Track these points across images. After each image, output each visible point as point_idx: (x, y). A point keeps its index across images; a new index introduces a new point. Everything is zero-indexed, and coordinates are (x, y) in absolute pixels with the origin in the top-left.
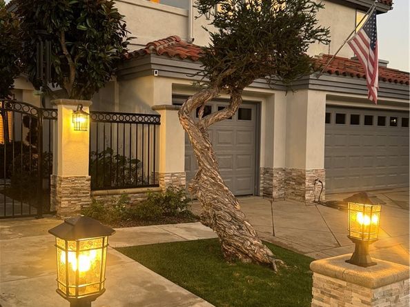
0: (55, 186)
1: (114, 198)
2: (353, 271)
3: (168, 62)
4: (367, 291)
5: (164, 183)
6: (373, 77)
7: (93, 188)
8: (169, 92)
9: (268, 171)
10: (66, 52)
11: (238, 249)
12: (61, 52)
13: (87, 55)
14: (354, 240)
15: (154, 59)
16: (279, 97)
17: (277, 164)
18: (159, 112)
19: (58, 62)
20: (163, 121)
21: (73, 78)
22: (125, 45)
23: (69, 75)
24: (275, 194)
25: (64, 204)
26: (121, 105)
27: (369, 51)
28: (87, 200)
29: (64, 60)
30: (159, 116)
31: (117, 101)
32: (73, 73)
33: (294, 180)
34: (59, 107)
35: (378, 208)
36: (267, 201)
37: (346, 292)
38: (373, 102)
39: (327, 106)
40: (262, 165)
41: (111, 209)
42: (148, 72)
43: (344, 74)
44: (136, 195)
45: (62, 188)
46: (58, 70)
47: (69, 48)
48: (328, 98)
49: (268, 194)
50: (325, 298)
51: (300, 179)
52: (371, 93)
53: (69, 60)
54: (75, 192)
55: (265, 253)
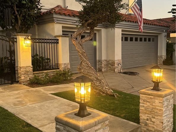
0: (17, 71)
1: (42, 75)
2: (155, 92)
3: (60, 17)
4: (161, 98)
5: (62, 68)
6: (141, 22)
7: (34, 70)
8: (61, 29)
9: (100, 61)
10: (16, 13)
11: (100, 90)
12: (15, 13)
13: (26, 14)
14: (154, 82)
15: (55, 16)
16: (103, 31)
17: (104, 58)
18: (58, 38)
19: (13, 17)
20: (60, 42)
21: (19, 24)
22: (40, 9)
23: (18, 23)
24: (103, 70)
25: (23, 78)
26: (38, 35)
27: (139, 12)
28: (31, 76)
29: (16, 17)
30: (58, 40)
31: (37, 34)
32: (20, 22)
33: (111, 64)
34: (17, 37)
35: (162, 70)
36: (101, 73)
37: (153, 100)
38: (141, 32)
39: (122, 34)
40: (97, 59)
41: (42, 79)
42: (52, 21)
43: (128, 21)
44: (51, 73)
45: (21, 71)
46: (13, 21)
47: (18, 11)
48: (122, 31)
49: (100, 70)
50: (145, 103)
51: (113, 64)
52: (140, 28)
53: (18, 16)
54: (26, 73)
55: (110, 91)
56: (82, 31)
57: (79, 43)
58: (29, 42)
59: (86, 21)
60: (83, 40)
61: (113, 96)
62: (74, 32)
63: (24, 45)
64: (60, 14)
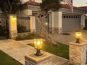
0: (10, 33)
1: (22, 35)
2: (77, 44)
4: (80, 47)
5: (32, 31)
6: (72, 8)
7: (18, 33)
8: (31, 12)
9: (51, 28)
10: (9, 4)
11: (50, 43)
12: (8, 4)
13: (14, 5)
16: (53, 13)
17: (53, 26)
18: (30, 17)
19: (8, 6)
21: (11, 10)
22: (21, 2)
24: (53, 32)
25: (12, 36)
27: (71, 3)
28: (17, 35)
30: (30, 18)
31: (20, 14)
33: (56, 30)
34: (10, 16)
37: (76, 48)
38: (72, 13)
39: (62, 14)
41: (22, 37)
42: (27, 8)
43: (66, 8)
44: (26, 34)
45: (12, 33)
46: (8, 8)
47: (10, 3)
51: (58, 29)
52: (72, 11)
53: (10, 6)
54: (14, 34)
55: (55, 43)
56: (41, 13)
57: (40, 19)
58: (15, 19)
59: (44, 8)
60: (42, 18)
61: (57, 45)
62: (37, 14)
63: (13, 20)
64: (31, 4)
